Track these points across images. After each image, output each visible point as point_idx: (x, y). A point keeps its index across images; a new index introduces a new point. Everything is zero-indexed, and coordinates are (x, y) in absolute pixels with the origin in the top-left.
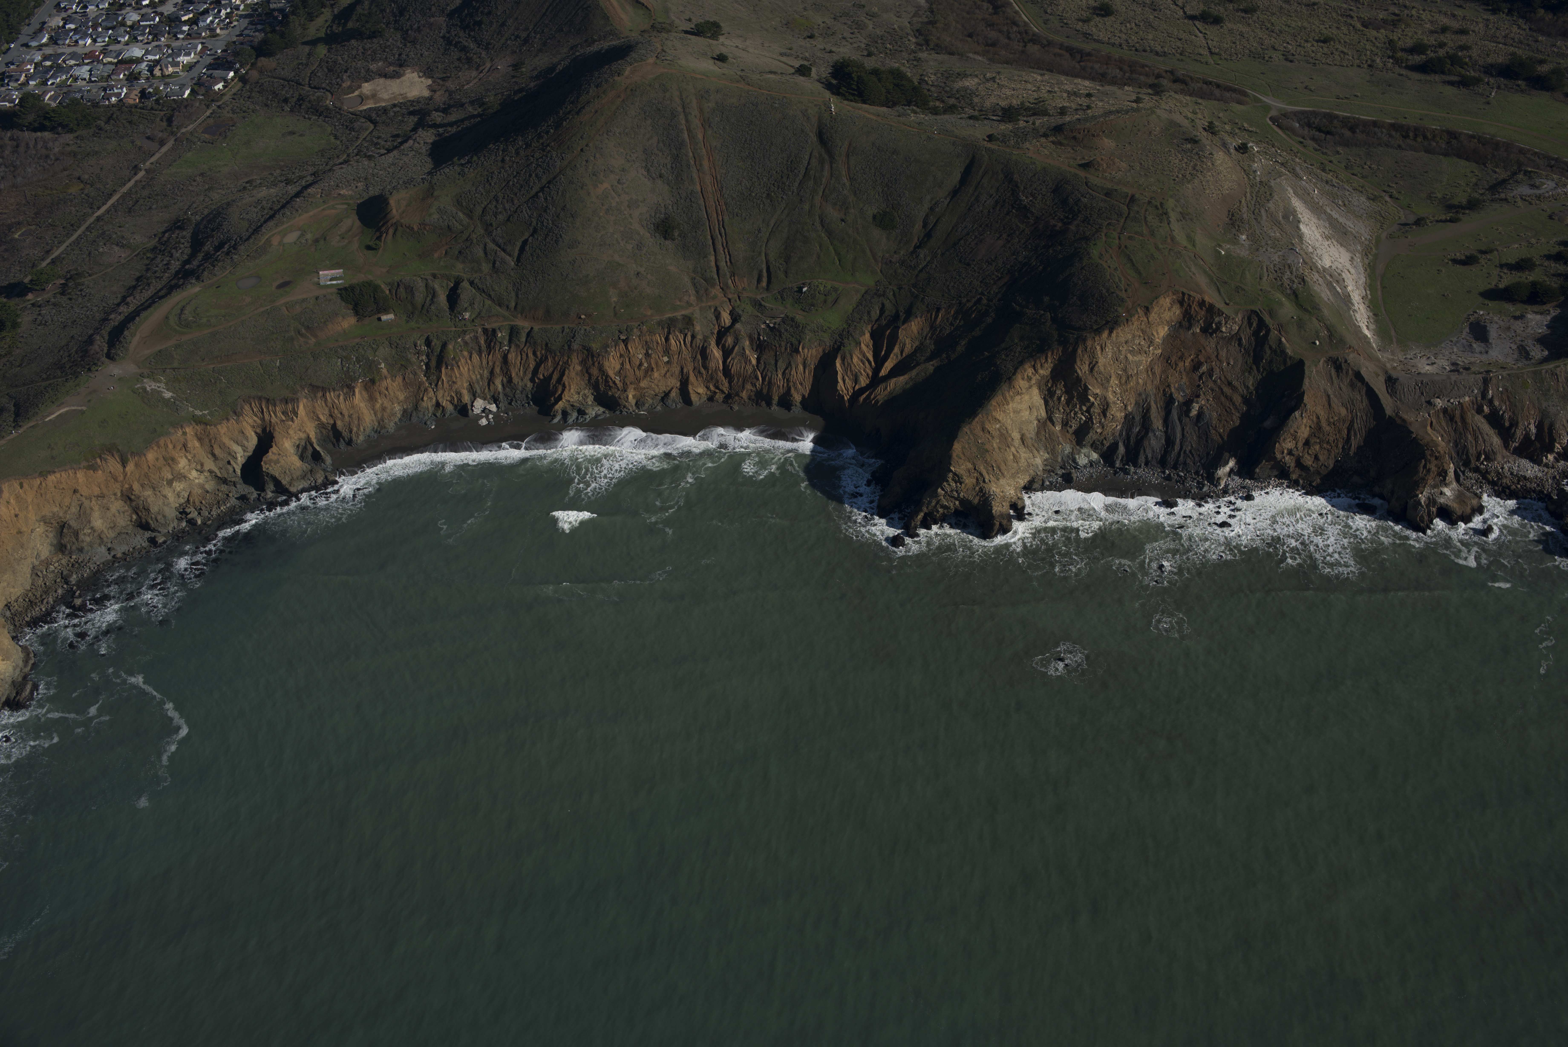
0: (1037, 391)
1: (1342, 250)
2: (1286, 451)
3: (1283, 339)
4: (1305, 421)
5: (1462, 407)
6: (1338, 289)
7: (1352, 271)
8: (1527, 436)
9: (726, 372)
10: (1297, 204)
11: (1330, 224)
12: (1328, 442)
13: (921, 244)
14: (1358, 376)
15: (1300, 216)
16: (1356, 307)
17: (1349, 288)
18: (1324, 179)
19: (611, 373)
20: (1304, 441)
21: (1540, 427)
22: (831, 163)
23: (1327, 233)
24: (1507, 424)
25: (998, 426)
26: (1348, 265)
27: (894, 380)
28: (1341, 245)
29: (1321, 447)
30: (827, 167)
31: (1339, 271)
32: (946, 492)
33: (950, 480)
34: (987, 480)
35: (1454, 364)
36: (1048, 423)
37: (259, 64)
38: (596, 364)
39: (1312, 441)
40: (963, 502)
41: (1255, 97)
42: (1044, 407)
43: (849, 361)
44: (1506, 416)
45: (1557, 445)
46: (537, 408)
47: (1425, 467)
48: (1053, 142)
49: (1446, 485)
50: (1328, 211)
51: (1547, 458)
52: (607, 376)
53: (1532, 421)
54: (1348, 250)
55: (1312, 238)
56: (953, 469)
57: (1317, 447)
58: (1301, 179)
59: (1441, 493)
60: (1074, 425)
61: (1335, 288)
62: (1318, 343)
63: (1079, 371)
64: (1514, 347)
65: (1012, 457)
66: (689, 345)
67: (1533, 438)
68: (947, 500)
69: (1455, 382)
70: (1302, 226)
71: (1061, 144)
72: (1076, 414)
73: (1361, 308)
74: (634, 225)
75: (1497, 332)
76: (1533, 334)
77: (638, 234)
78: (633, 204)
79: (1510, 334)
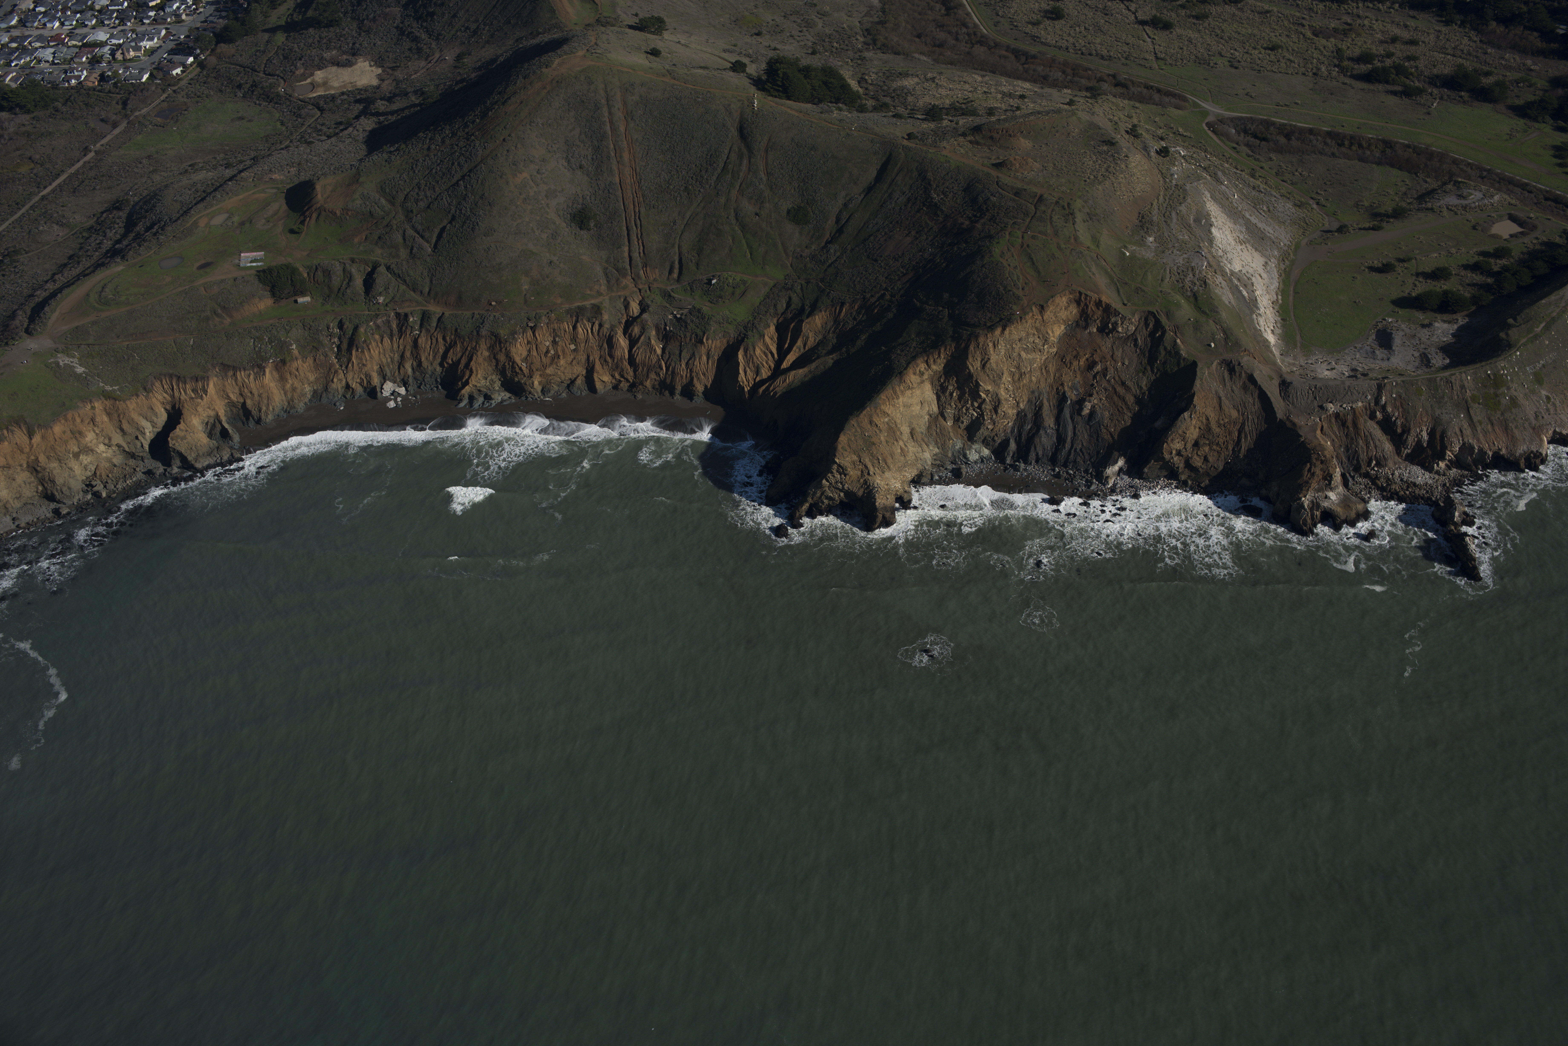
0: (930, 386)
1: (1257, 255)
2: (1174, 452)
3: (1178, 341)
4: (1194, 422)
5: (1354, 412)
6: (1245, 293)
7: (1264, 275)
8: (1419, 443)
9: (632, 361)
10: (1213, 209)
11: (1247, 229)
12: (1218, 444)
13: (832, 239)
14: (1251, 379)
15: (1213, 220)
16: (1262, 310)
17: (1258, 293)
18: (1251, 184)
19: (518, 360)
20: (1193, 442)
21: (1432, 434)
22: (750, 158)
23: (1241, 237)
24: (1399, 430)
25: (886, 420)
26: (1260, 270)
27: (793, 373)
28: (1256, 250)
29: (1211, 449)
30: (745, 162)
32: (831, 484)
33: (834, 471)
34: (871, 473)
35: (1354, 370)
36: (940, 418)
37: (218, 50)
38: (503, 350)
39: (1201, 442)
40: (848, 493)
41: (1194, 102)
42: (936, 402)
43: (752, 353)
45: (1448, 453)
46: (445, 392)
47: (1309, 470)
48: (971, 142)
49: (1331, 489)
50: (1247, 215)
51: (1438, 465)
52: (514, 362)
53: (1425, 429)
54: (1263, 255)
55: (1224, 242)
56: (837, 460)
57: (1207, 449)
58: (1222, 183)
59: (1326, 497)
60: (966, 422)
61: (1240, 292)
62: (1213, 345)
63: (970, 367)
64: (1417, 354)
65: (899, 451)
66: (596, 334)
67: (1425, 445)
68: (832, 491)
69: (1349, 387)
70: (1213, 230)
71: (978, 143)
72: (967, 409)
73: (1268, 312)
74: (551, 215)
75: (1402, 339)
76: (1437, 343)
77: (554, 223)
78: (551, 194)
79: (1415, 342)
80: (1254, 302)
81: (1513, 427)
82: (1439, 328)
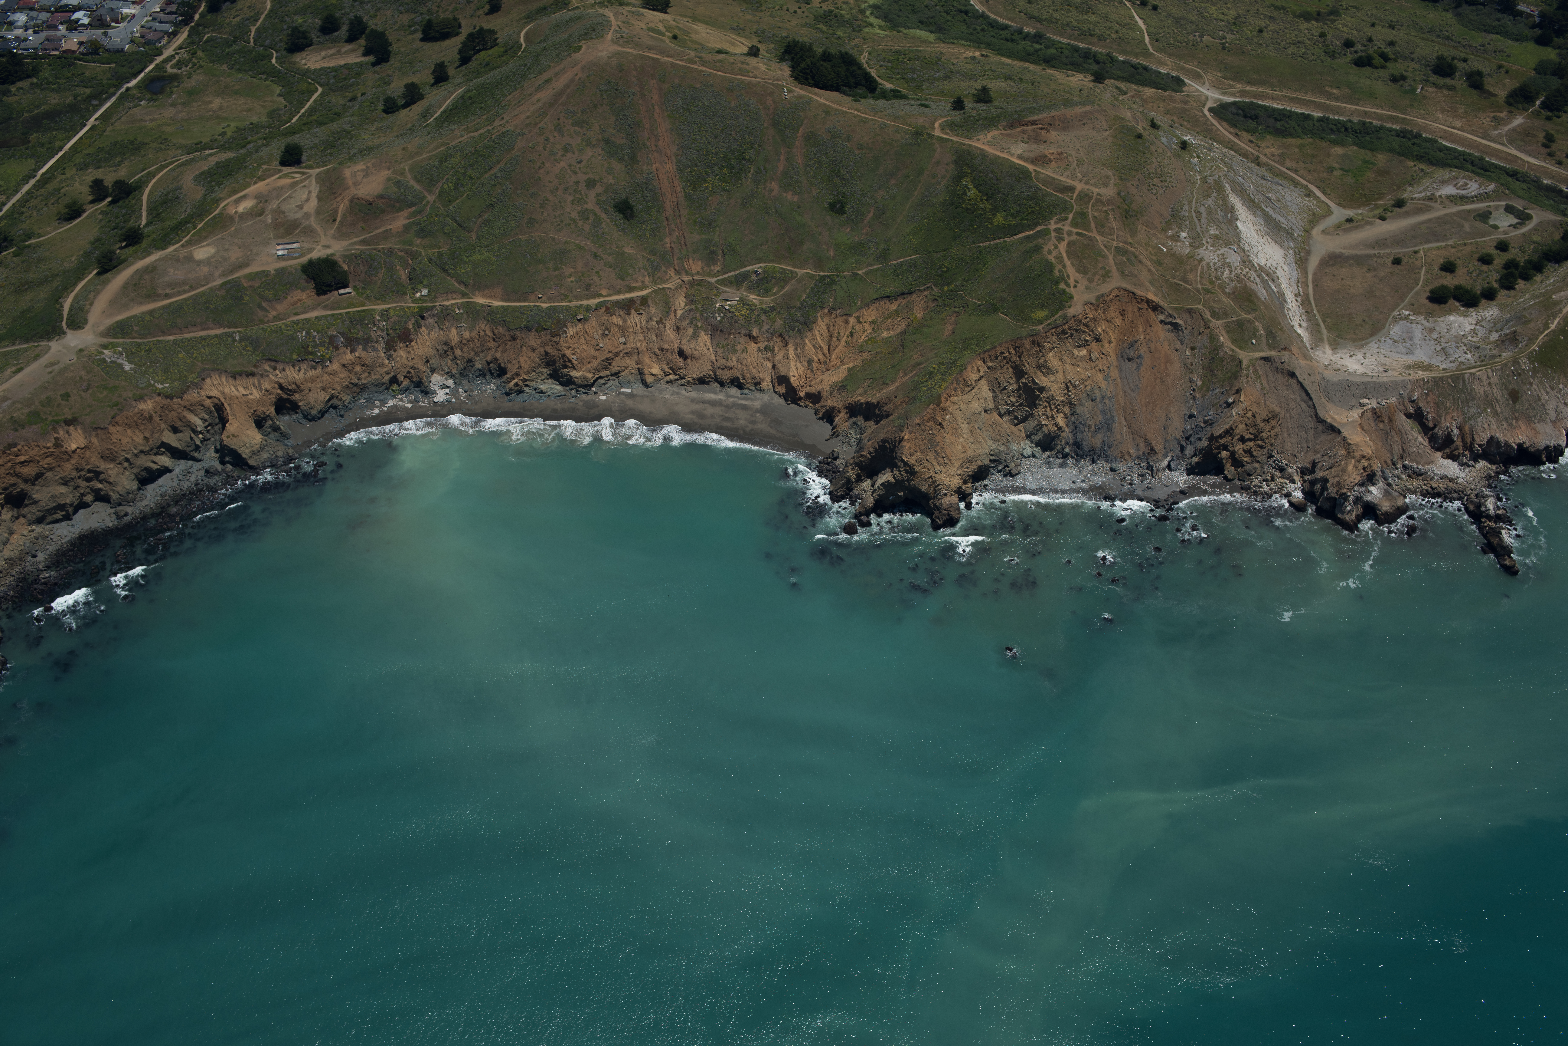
0: (986, 383)
1: (1276, 247)
3: (1222, 338)
4: (1240, 418)
5: (1390, 407)
6: (1273, 287)
7: (1286, 268)
8: (1449, 436)
9: (681, 354)
10: (1235, 200)
11: (1265, 220)
12: (1262, 439)
13: (873, 232)
14: (1292, 374)
15: (1237, 213)
16: (1290, 304)
17: (1283, 286)
18: (1259, 173)
19: (567, 352)
21: (1461, 428)
22: (785, 149)
23: (1262, 230)
24: (1431, 423)
25: (948, 417)
26: (1282, 262)
27: (845, 367)
28: (1276, 242)
29: (1255, 444)
30: (781, 152)
31: (1273, 269)
34: (936, 471)
35: (1382, 364)
38: (553, 343)
39: (1246, 438)
40: (913, 490)
41: (1192, 86)
42: (992, 398)
43: (802, 346)
44: (1430, 416)
45: (1477, 446)
49: (1373, 485)
50: (1263, 207)
51: (1466, 458)
52: (564, 354)
53: (1454, 423)
54: (1282, 247)
55: (1249, 236)
56: (904, 458)
57: (1252, 444)
58: (1237, 174)
59: (1369, 492)
60: (1021, 417)
61: (1270, 287)
62: (1254, 342)
63: (1026, 364)
64: (1438, 348)
65: (961, 448)
66: (644, 325)
67: (1455, 439)
69: (1384, 383)
70: (1239, 223)
71: (1010, 136)
72: (1022, 406)
73: (1294, 305)
74: (591, 205)
75: (1422, 334)
76: (1456, 337)
77: (595, 214)
78: (590, 184)
79: (1435, 335)
80: (1282, 295)
81: (1536, 421)
82: (1455, 322)
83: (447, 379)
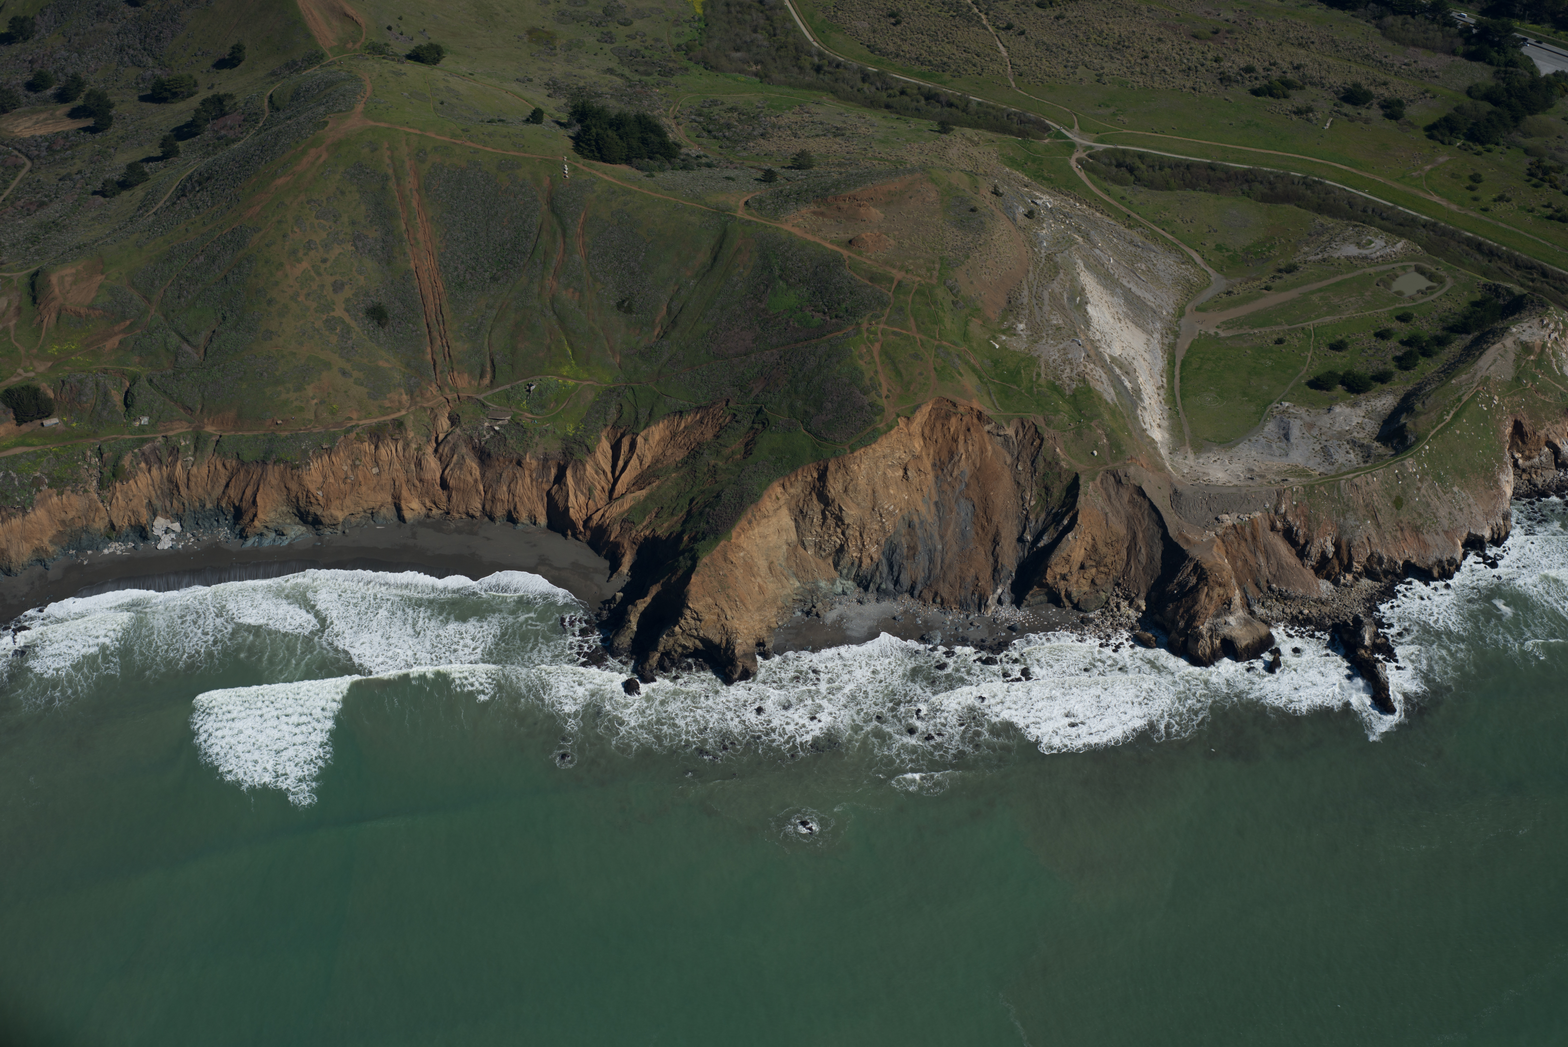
0: (787, 512)
1: (1138, 332)
2: (1058, 577)
3: (1058, 450)
4: (1079, 543)
5: (1253, 523)
6: (1127, 384)
7: (1147, 356)
8: (1324, 554)
9: (444, 485)
10: (1088, 281)
11: (1126, 299)
12: (1105, 566)
13: (665, 333)
14: (1139, 490)
15: (1089, 295)
16: (1147, 402)
17: (1141, 380)
18: (1128, 238)
19: (312, 488)
20: (1079, 564)
21: (1337, 545)
22: (564, 236)
23: (1120, 312)
24: (1302, 541)
25: (742, 554)
26: (1142, 350)
27: (630, 496)
28: (1137, 325)
29: (1098, 572)
30: (560, 240)
31: (1130, 359)
32: (684, 631)
33: (688, 617)
34: (728, 617)
35: (1251, 470)
36: (800, 548)
38: (296, 478)
39: (1087, 565)
40: (703, 640)
41: (1059, 132)
42: (794, 529)
43: (582, 472)
44: (1301, 532)
45: (1356, 563)
47: (1207, 594)
48: (814, 213)
49: (1231, 613)
50: (1125, 283)
51: (1344, 578)
52: (308, 491)
53: (1329, 538)
54: (1145, 331)
55: (1101, 322)
56: (690, 605)
57: (1094, 570)
58: (1095, 246)
59: (1226, 623)
60: (829, 548)
61: (1122, 383)
62: (1096, 453)
63: (832, 490)
64: (1318, 447)
65: (757, 589)
66: (401, 454)
67: (1330, 556)
68: (685, 639)
69: (1246, 494)
70: (1090, 309)
71: (822, 214)
72: (830, 536)
73: (1153, 402)
74: (339, 312)
75: (1301, 430)
76: (1339, 433)
77: (343, 322)
78: (338, 287)
79: (1315, 432)
80: (1138, 391)
81: (1424, 531)
82: (1340, 414)
83: (172, 522)
